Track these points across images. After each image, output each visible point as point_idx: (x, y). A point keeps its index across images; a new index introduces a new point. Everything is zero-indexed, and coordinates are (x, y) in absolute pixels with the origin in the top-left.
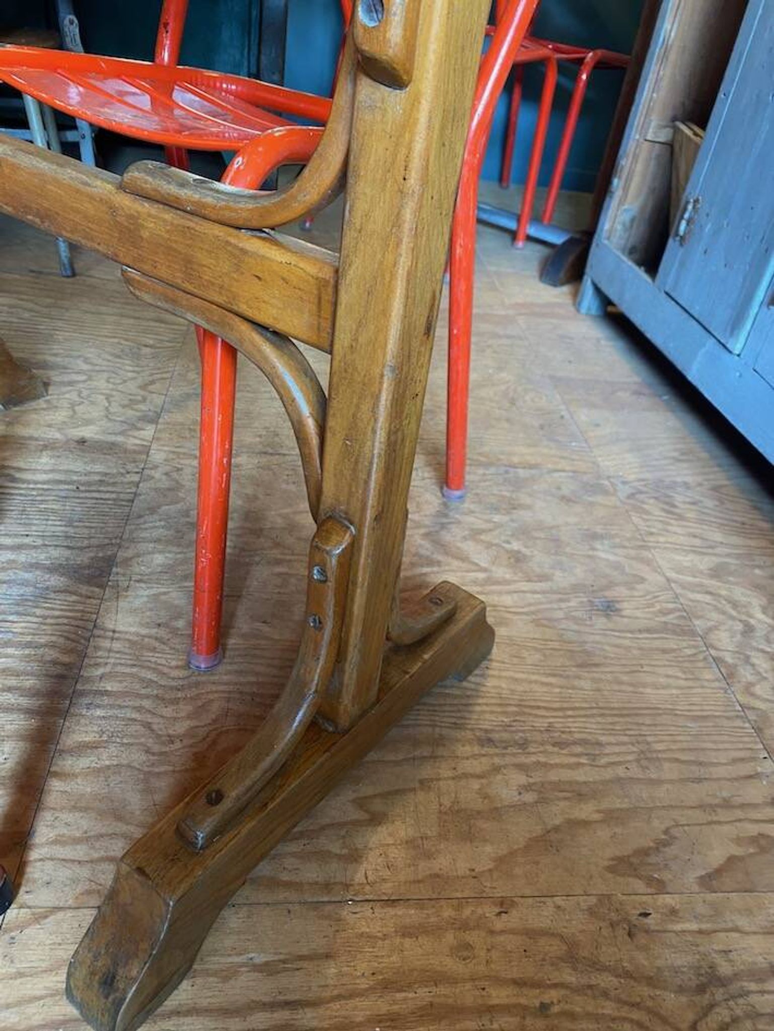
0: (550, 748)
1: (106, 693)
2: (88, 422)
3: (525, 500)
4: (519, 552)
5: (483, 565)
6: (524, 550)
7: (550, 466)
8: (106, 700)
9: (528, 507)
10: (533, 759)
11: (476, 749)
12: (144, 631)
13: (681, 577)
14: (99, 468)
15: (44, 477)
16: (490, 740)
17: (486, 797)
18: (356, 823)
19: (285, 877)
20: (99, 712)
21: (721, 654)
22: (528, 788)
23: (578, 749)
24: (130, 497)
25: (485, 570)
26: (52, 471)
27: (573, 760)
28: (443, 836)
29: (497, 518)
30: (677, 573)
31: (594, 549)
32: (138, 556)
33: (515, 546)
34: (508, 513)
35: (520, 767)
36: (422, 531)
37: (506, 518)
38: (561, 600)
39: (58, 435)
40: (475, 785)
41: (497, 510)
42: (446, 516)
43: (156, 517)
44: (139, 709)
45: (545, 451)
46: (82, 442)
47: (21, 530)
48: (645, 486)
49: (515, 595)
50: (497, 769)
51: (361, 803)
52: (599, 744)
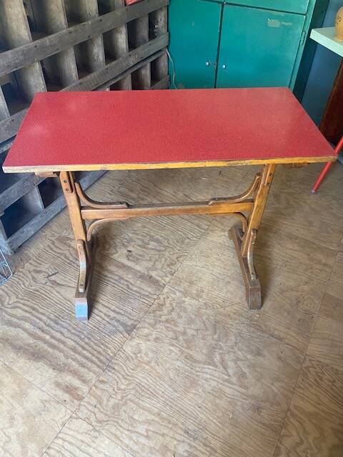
0: (201, 444)
1: (114, 369)
2: (156, 269)
3: (265, 353)
4: (246, 373)
5: (230, 373)
6: (248, 374)
7: (287, 341)
8: (113, 371)
9: (264, 356)
10: (194, 444)
11: (183, 433)
12: (130, 354)
13: (295, 410)
14: (150, 290)
15: (135, 289)
16: (188, 432)
17: (175, 447)
18: (143, 435)
19: (121, 439)
20: (110, 373)
21: (281, 446)
22: (187, 451)
23: (209, 449)
24: (150, 304)
25: (229, 376)
26: (138, 287)
27: (204, 451)
28: (158, 451)
29: (249, 357)
30: (295, 408)
31: (272, 384)
32: (142, 328)
33: (246, 370)
34: (255, 356)
35: (189, 445)
36: (221, 351)
37: (252, 358)
38: (245, 399)
39: (146, 273)
40: (175, 442)
41: (252, 352)
42: (233, 348)
43: (153, 315)
44: (118, 377)
45: (291, 333)
46: (151, 277)
47: (121, 307)
48: (317, 365)
49: (231, 390)
50: (183, 442)
51: (147, 430)
52: (216, 452)
